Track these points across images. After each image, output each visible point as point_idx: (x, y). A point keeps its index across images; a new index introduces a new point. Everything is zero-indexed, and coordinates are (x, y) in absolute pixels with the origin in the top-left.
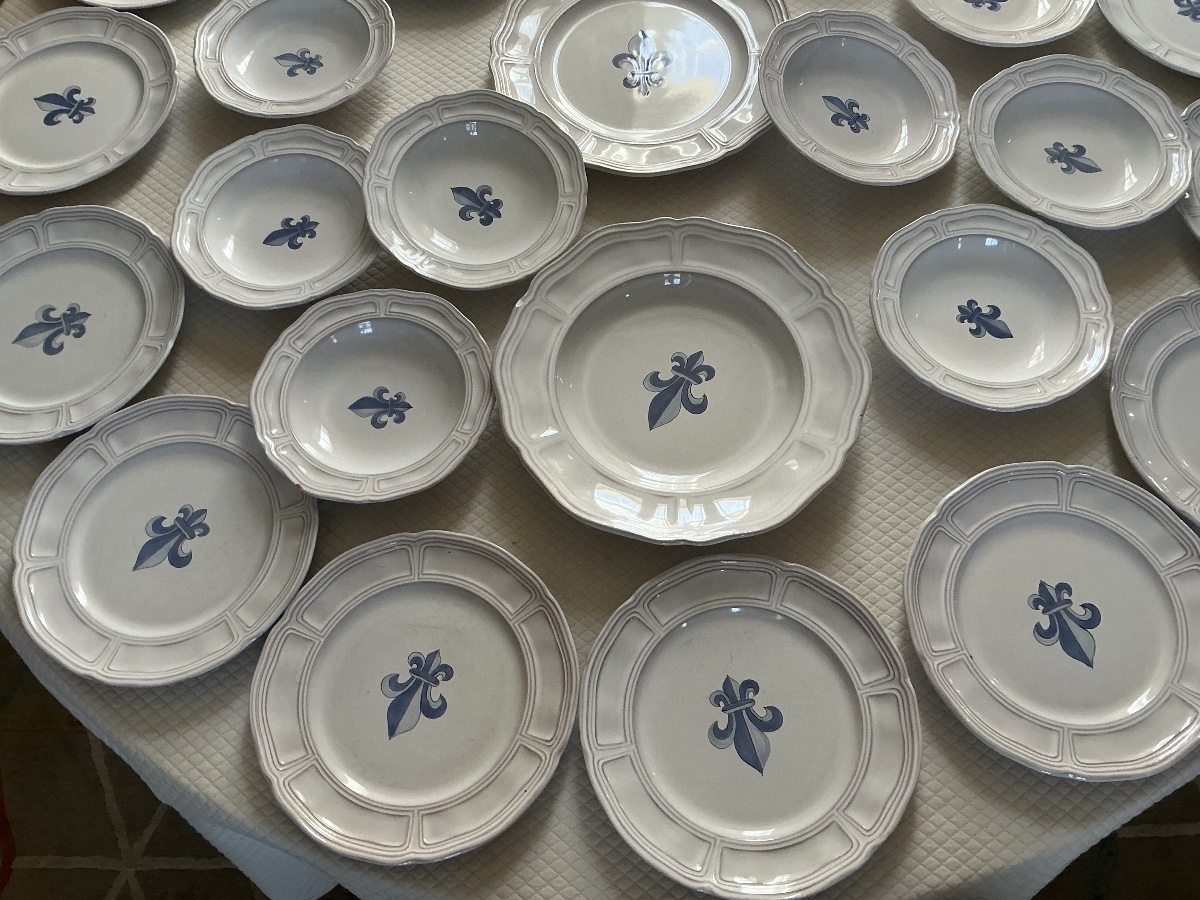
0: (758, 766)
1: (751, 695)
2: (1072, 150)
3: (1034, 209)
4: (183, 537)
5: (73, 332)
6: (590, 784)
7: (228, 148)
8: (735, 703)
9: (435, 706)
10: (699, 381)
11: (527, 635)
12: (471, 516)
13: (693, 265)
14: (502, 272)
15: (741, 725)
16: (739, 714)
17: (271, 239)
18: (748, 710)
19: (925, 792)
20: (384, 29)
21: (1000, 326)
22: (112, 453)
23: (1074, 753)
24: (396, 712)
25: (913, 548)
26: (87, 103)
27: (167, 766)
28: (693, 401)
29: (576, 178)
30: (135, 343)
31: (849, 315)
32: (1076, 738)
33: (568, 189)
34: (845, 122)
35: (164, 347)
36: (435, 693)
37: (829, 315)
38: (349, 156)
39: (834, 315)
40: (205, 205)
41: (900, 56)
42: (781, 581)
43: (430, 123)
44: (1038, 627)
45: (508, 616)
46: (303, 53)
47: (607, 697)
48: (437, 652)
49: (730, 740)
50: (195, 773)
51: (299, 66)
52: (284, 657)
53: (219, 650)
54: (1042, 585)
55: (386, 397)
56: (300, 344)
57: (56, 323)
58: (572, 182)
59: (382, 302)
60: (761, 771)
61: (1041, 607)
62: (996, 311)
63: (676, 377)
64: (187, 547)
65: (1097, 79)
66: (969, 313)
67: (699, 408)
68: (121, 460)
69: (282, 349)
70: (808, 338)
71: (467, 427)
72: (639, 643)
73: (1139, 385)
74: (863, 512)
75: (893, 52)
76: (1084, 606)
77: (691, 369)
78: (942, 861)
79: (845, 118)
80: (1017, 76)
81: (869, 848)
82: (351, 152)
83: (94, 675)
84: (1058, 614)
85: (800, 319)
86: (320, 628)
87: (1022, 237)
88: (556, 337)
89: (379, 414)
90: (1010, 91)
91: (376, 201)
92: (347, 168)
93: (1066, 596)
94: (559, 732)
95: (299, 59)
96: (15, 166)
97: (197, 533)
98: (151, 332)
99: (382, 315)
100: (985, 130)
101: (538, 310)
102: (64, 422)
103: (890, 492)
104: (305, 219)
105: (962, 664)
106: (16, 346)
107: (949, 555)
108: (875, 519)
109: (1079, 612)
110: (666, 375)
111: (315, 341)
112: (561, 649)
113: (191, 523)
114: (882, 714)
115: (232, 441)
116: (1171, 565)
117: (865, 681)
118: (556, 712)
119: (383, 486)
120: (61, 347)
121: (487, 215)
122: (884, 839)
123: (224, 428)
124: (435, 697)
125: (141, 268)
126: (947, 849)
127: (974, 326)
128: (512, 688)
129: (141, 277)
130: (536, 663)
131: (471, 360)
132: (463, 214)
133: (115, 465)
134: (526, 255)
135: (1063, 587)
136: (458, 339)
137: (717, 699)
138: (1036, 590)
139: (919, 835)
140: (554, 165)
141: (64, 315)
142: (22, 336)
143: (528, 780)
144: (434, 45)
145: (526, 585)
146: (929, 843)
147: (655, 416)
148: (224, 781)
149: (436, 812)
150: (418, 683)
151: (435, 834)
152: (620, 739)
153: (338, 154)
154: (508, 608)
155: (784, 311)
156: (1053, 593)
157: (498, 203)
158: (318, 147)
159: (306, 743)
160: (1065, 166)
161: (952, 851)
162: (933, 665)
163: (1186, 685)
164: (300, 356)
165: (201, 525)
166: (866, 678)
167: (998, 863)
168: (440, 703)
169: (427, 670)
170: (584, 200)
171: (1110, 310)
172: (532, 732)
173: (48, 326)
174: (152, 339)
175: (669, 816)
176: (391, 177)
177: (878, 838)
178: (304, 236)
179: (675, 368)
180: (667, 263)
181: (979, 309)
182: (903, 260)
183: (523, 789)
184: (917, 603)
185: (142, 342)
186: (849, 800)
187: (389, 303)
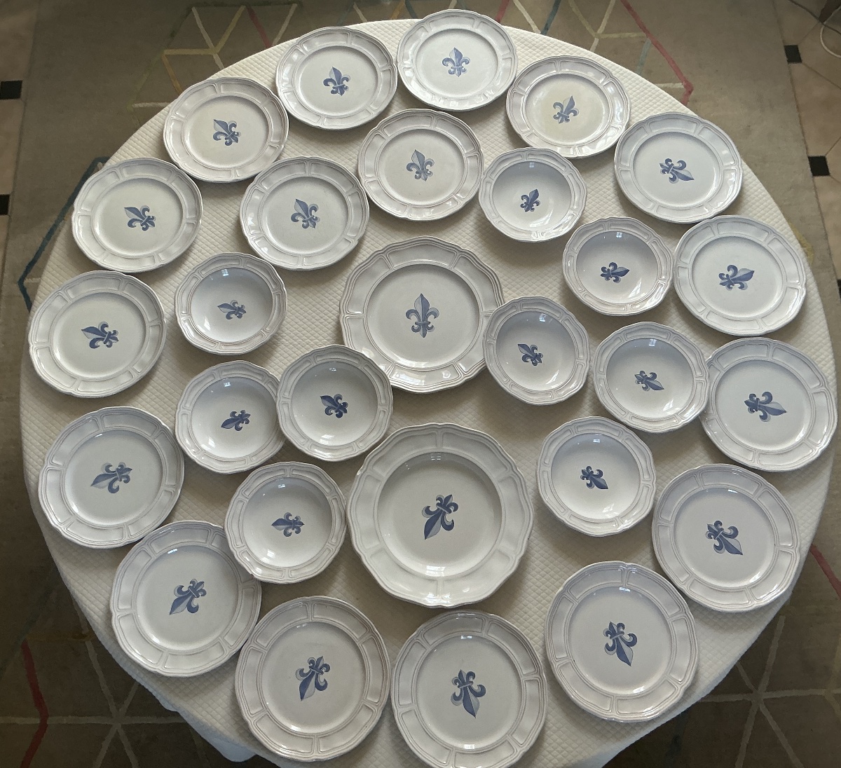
0: (473, 714)
1: (471, 680)
2: (649, 376)
3: (622, 421)
4: (193, 597)
5: (123, 479)
6: (395, 722)
7: (201, 374)
8: (464, 683)
9: (322, 684)
10: (450, 512)
11: (365, 649)
12: (336, 584)
13: (448, 449)
14: (348, 450)
15: (466, 693)
16: (465, 689)
17: (225, 425)
18: (470, 687)
19: (550, 725)
20: (281, 296)
21: (602, 482)
22: (154, 552)
23: (618, 708)
24: (304, 687)
25: (552, 603)
26: (113, 334)
27: (195, 713)
28: (447, 524)
29: (387, 396)
30: (159, 489)
31: (524, 481)
32: (619, 701)
33: (383, 401)
34: (529, 360)
35: (175, 493)
36: (321, 678)
37: (514, 479)
38: (266, 379)
39: (517, 481)
40: (191, 408)
41: (560, 321)
42: (487, 623)
43: (309, 364)
44: (607, 645)
45: (355, 640)
46: (234, 303)
47: (404, 681)
48: (322, 657)
49: (461, 701)
50: (209, 717)
51: (233, 313)
52: (248, 661)
53: (218, 658)
54: (611, 624)
55: (291, 518)
56: (247, 493)
57: (113, 474)
58: (385, 398)
59: (288, 469)
60: (475, 716)
61: (609, 635)
62: (601, 473)
63: (438, 509)
64: (195, 602)
65: (665, 337)
66: (587, 474)
67: (449, 527)
68: (158, 555)
69: (239, 497)
70: (504, 492)
71: (334, 541)
72: (419, 654)
73: (667, 518)
74: (530, 583)
75: (556, 318)
76: (629, 635)
77: (446, 505)
78: (555, 757)
79: (529, 357)
80: (622, 335)
81: (521, 753)
82: (267, 378)
83: (158, 671)
84: (617, 639)
85: (501, 481)
86: (265, 645)
87: (615, 435)
88: (378, 489)
89: (287, 529)
90: (618, 344)
91: (282, 411)
92: (265, 386)
93: (622, 630)
94: (382, 698)
95: (231, 308)
96: (78, 377)
97: (200, 594)
98: (168, 482)
99: (288, 476)
100: (602, 370)
101: (368, 476)
102: (127, 535)
103: (543, 573)
104: (242, 412)
105: (570, 664)
106: (92, 487)
107: (567, 609)
108: (534, 587)
109: (627, 638)
110: (433, 508)
111: (255, 491)
112: (382, 658)
113: (196, 589)
114: (531, 689)
115: (215, 545)
116: (672, 616)
117: (524, 673)
118: (380, 688)
119: (293, 574)
120: (118, 488)
121: (340, 412)
122: (528, 749)
123: (210, 538)
124: (322, 680)
125: (157, 443)
126: (558, 751)
127: (589, 482)
128: (358, 677)
129: (157, 447)
130: (369, 663)
131: (334, 502)
132: (327, 412)
133: (156, 558)
134: (361, 439)
135: (621, 625)
136: (327, 490)
137: (455, 682)
138: (607, 627)
139: (546, 744)
140: (375, 387)
141: (117, 469)
142: (96, 482)
143: (367, 721)
144: (307, 297)
145: (364, 624)
146: (550, 749)
147: (428, 531)
148: (223, 721)
149: (324, 736)
150: (313, 673)
151: (324, 747)
152: (409, 702)
153: (260, 378)
154: (355, 636)
155: (494, 477)
156: (615, 628)
157: (345, 404)
158: (250, 374)
159: (262, 703)
160: (644, 386)
161: (560, 752)
162: (556, 666)
163: (673, 676)
164: (248, 500)
165: (202, 590)
166: (524, 671)
167: (580, 758)
168: (324, 683)
169: (317, 667)
170: (391, 408)
171: (655, 481)
172: (369, 698)
173: (109, 476)
174: (168, 486)
175: (432, 738)
176: (290, 397)
177: (526, 748)
178: (243, 423)
179: (438, 504)
180: (434, 447)
181: (592, 472)
182: (554, 448)
183: (365, 726)
184: (550, 634)
185: (162, 488)
186: (515, 729)
187: (290, 469)
